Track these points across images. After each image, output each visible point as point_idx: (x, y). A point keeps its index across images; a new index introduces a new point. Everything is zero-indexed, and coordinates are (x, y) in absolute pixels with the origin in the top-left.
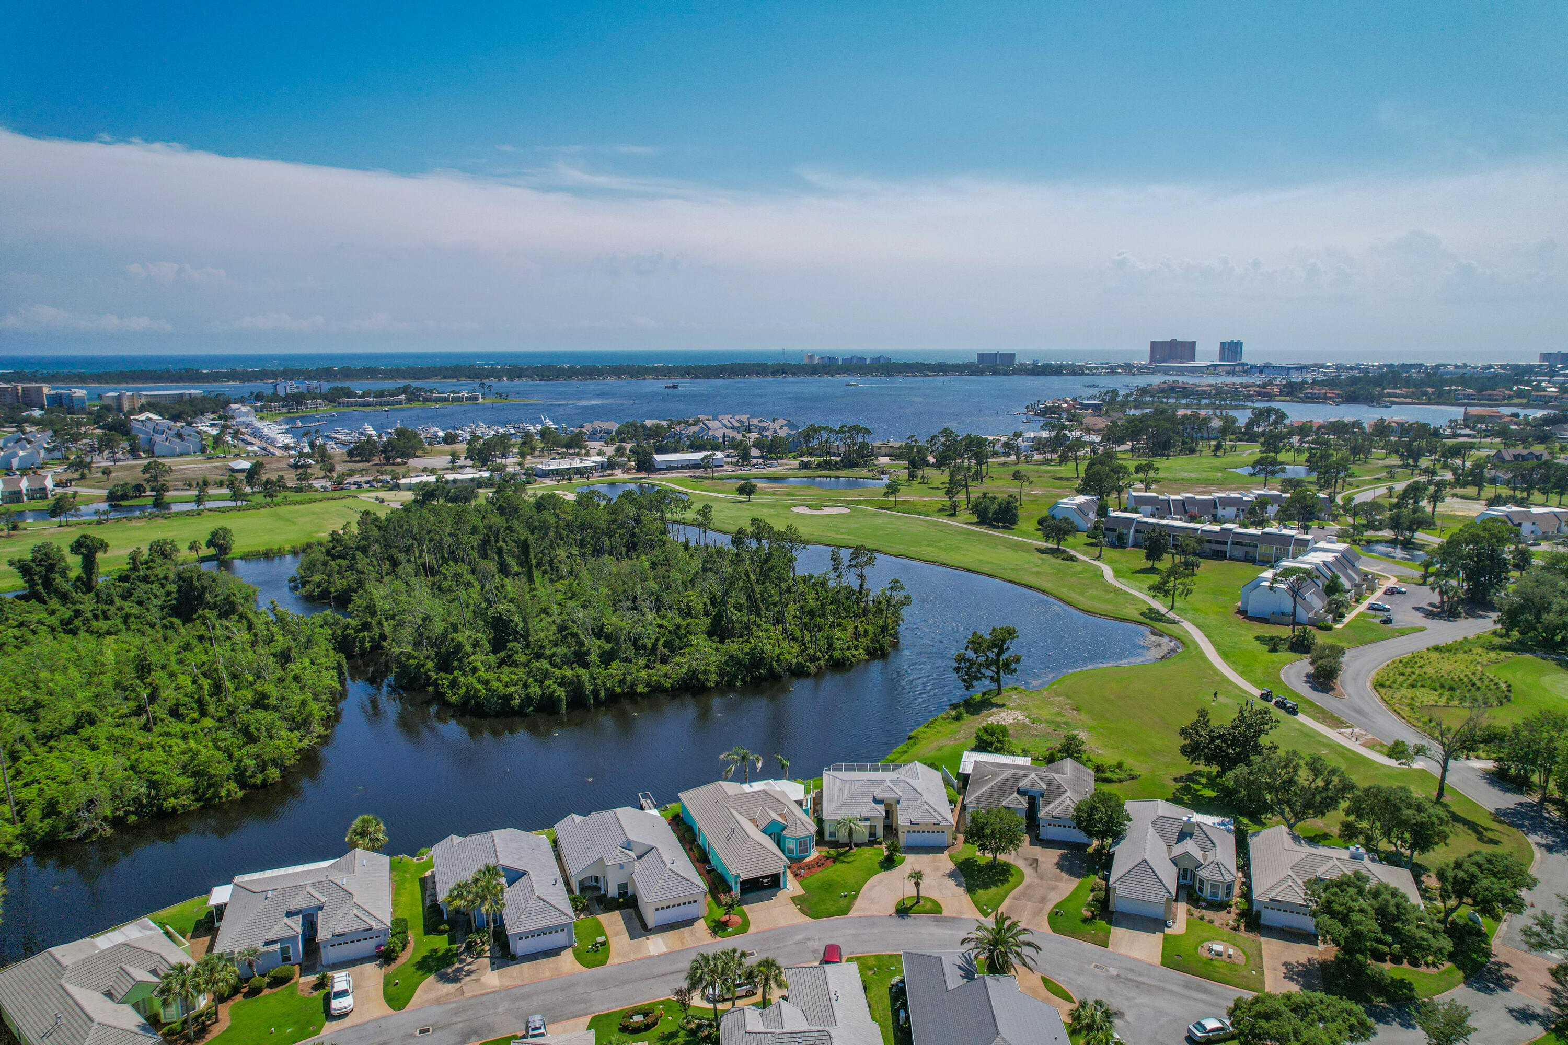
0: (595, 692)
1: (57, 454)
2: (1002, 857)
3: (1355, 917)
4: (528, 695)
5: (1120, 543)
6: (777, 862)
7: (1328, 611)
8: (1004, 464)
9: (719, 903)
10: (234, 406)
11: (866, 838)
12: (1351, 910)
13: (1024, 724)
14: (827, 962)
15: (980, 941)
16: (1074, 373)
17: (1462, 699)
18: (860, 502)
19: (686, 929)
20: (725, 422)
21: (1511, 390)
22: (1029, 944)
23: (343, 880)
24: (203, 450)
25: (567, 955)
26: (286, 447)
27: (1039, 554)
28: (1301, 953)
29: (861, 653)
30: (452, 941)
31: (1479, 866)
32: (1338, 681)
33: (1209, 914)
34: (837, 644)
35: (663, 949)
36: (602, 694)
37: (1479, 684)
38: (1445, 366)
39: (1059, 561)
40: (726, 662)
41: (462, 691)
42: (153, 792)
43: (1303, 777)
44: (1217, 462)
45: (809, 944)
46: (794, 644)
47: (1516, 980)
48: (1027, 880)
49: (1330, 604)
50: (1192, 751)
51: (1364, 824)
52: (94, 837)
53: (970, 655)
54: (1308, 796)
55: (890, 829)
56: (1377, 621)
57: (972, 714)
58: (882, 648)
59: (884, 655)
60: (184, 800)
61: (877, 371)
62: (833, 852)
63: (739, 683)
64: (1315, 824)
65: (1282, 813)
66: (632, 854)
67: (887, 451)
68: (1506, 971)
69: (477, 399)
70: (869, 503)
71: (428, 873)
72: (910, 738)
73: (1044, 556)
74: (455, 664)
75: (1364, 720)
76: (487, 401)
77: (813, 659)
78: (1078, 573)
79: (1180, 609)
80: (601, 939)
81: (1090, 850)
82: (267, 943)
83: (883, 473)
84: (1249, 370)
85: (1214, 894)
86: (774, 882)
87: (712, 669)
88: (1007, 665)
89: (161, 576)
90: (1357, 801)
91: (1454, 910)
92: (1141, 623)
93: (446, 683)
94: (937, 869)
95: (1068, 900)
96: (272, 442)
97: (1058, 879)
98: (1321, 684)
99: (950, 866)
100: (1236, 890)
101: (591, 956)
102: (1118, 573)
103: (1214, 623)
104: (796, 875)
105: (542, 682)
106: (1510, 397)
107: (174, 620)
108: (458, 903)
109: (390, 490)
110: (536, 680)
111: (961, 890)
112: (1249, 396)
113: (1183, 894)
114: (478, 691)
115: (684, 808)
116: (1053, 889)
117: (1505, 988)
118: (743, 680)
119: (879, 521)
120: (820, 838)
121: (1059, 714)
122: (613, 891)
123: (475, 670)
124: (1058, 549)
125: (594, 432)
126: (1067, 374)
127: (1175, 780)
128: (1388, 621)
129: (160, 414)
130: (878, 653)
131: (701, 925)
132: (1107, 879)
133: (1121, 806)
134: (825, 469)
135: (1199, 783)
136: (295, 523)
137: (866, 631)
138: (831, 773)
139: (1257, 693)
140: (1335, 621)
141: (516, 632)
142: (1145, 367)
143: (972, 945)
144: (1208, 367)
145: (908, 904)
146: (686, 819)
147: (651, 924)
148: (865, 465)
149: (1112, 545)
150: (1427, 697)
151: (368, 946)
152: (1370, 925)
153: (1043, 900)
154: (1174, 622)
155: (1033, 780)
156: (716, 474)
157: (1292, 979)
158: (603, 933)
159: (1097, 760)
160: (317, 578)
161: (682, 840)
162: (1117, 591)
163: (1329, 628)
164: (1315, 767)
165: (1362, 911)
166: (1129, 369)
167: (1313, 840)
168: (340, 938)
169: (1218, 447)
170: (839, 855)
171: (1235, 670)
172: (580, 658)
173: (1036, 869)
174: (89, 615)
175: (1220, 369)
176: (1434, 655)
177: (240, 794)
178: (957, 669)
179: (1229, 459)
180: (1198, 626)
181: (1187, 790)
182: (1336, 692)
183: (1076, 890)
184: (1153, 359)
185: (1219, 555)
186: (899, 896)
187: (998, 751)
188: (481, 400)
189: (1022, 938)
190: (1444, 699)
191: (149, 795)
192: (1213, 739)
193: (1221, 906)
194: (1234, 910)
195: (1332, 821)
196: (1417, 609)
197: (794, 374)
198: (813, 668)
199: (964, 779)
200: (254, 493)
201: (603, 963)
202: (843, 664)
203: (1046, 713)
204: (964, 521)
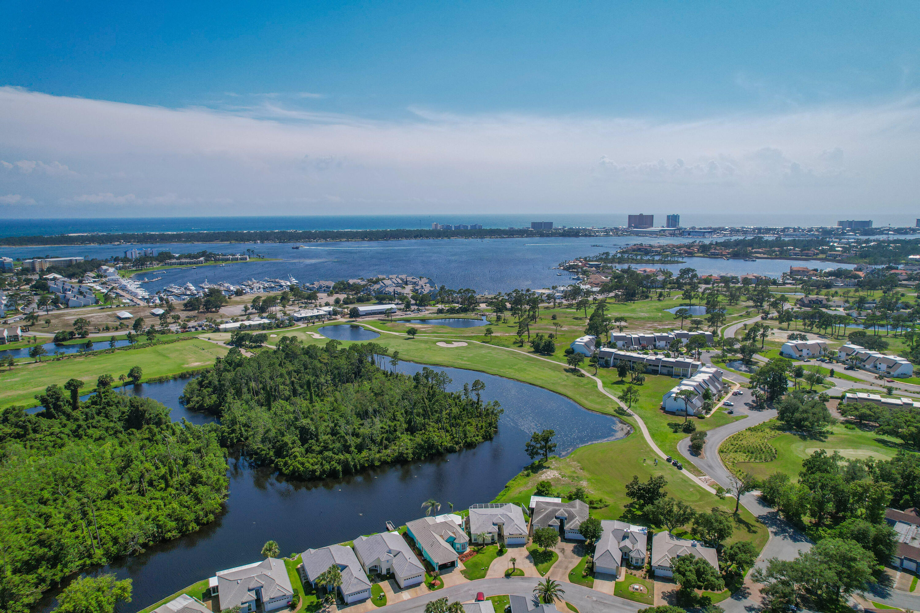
0: (355, 466)
1: (12, 308)
2: (549, 549)
3: (688, 573)
4: (324, 470)
5: (606, 365)
6: (453, 556)
7: (704, 408)
8: (547, 308)
9: (430, 576)
10: (104, 267)
11: (490, 541)
12: (686, 571)
13: (558, 478)
14: (479, 600)
15: (540, 590)
16: (586, 236)
17: (756, 459)
18: (472, 337)
19: (417, 588)
20: (394, 280)
21: (818, 249)
22: (560, 590)
23: (269, 573)
24: (97, 302)
25: (369, 602)
26: (144, 299)
27: (565, 373)
28: (670, 587)
29: (480, 438)
30: (318, 598)
31: (739, 548)
32: (703, 450)
33: (634, 572)
34: (468, 435)
35: (409, 597)
36: (358, 467)
37: (764, 450)
38: (788, 228)
39: (576, 377)
40: (416, 448)
41: (291, 468)
42: (160, 530)
43: (675, 509)
44: (659, 304)
45: (470, 592)
46: (447, 434)
47: (750, 594)
48: (559, 559)
49: (705, 404)
50: (631, 494)
51: (701, 528)
52: (137, 554)
53: (533, 443)
54: (677, 517)
55: (500, 536)
56: (726, 412)
57: (534, 473)
58: (490, 435)
59: (491, 439)
60: (174, 533)
61: (475, 235)
62: (476, 548)
63: (423, 458)
64: (680, 529)
65: (667, 524)
66: (392, 555)
67: (484, 300)
68: (748, 590)
69: (246, 259)
70: (477, 338)
71: (299, 566)
72: (506, 487)
73: (568, 374)
74: (285, 453)
75: (711, 471)
76: (252, 260)
77: (457, 443)
78: (585, 384)
79: (634, 407)
80: (382, 594)
81: (586, 543)
82: (242, 604)
83: (483, 315)
84: (683, 233)
85: (637, 563)
86: (453, 564)
87: (410, 451)
88: (550, 448)
89: (116, 402)
90: (696, 519)
91: (730, 566)
92: (614, 416)
93: (282, 464)
94: (521, 555)
95: (577, 567)
96: (136, 295)
97: (572, 558)
98: (694, 451)
99: (527, 553)
100: (646, 560)
101: (379, 602)
102: (605, 384)
103: (649, 415)
104: (461, 560)
105: (330, 463)
106: (817, 254)
107: (133, 430)
108: (323, 582)
109: (214, 332)
110: (327, 462)
111: (532, 565)
112: (680, 254)
113: (624, 563)
114: (299, 468)
115: (408, 529)
116: (571, 562)
117: (745, 598)
118: (424, 456)
119: (483, 351)
120: (470, 543)
121: (574, 472)
122: (384, 572)
123: (296, 457)
124: (575, 369)
125: (320, 287)
126: (582, 236)
127: (625, 506)
128: (731, 413)
129: (60, 273)
130: (488, 437)
131: (423, 585)
132: (593, 557)
133: (599, 524)
134: (452, 313)
135: (635, 508)
136: (169, 358)
137: (482, 426)
138: (472, 509)
139: (665, 457)
140: (707, 413)
141: (311, 434)
142: (624, 230)
143: (538, 591)
144: (660, 231)
145: (510, 572)
146: (410, 535)
147: (402, 586)
148: (473, 310)
149: (602, 366)
150: (741, 457)
151: (283, 602)
152: (693, 577)
153: (566, 568)
154: (630, 415)
155: (561, 512)
156: (393, 318)
157: (664, 599)
158: (383, 592)
159: (591, 498)
160: (195, 399)
161: (409, 544)
162: (604, 396)
163: (703, 418)
164: (679, 505)
165: (690, 571)
166: (617, 232)
167: (679, 536)
168: (273, 600)
169: (661, 295)
170: (479, 550)
171: (656, 444)
172: (346, 449)
173: (563, 553)
174: (86, 427)
175: (667, 232)
176: (748, 433)
177: (198, 528)
178: (527, 450)
179: (666, 302)
180: (642, 418)
181: (629, 511)
182: (701, 456)
183: (580, 563)
184: (630, 226)
185: (655, 372)
186: (506, 568)
187: (547, 495)
188: (248, 259)
189: (557, 588)
190: (748, 459)
191: (158, 532)
192: (639, 490)
193: (639, 568)
194: (645, 570)
195: (688, 527)
196: (746, 404)
197: (427, 237)
198: (457, 448)
199: (532, 510)
200: (138, 335)
201: (385, 604)
202: (472, 445)
203: (568, 472)
204: (526, 351)
